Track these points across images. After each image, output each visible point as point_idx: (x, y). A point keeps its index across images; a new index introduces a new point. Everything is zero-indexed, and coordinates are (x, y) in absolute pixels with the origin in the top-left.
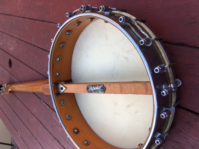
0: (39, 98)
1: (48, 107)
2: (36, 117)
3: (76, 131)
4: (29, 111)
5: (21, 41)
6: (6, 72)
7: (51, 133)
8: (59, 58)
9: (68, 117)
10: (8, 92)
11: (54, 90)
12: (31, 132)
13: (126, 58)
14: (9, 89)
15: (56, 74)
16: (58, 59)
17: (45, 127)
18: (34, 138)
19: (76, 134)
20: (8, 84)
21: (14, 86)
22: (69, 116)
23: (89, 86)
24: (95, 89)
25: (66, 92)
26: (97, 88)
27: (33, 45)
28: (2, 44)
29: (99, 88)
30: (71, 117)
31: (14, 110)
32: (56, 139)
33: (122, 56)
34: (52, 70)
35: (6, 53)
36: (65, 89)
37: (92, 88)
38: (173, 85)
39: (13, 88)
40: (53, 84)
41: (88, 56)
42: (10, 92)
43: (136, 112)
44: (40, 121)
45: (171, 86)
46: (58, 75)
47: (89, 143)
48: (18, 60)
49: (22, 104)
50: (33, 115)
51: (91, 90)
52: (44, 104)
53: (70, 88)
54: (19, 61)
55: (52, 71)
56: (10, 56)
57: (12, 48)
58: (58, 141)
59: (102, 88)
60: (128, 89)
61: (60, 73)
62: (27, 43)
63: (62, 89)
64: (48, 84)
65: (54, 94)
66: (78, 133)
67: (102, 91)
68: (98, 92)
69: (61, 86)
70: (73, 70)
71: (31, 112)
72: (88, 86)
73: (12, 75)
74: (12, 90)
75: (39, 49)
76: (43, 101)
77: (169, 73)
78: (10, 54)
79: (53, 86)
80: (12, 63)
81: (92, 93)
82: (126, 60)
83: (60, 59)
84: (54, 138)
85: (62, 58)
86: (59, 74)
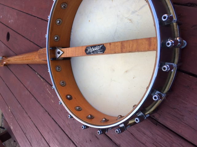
0: (34, 70)
1: (42, 79)
2: (29, 91)
3: (69, 97)
4: (22, 85)
5: (21, 12)
6: (3, 45)
7: (42, 106)
8: (59, 20)
9: (62, 84)
10: (3, 65)
11: (50, 54)
12: (22, 106)
13: (130, 20)
14: (5, 62)
15: (55, 38)
16: (58, 22)
17: (37, 100)
18: (25, 112)
19: (68, 100)
20: (3, 57)
21: (9, 59)
22: (63, 82)
23: (88, 48)
24: (94, 50)
25: (63, 56)
26: (96, 49)
27: (34, 16)
28: (2, 17)
29: (98, 49)
30: (66, 84)
31: (7, 84)
32: (47, 111)
33: (126, 18)
34: (51, 32)
35: (5, 26)
36: (62, 52)
37: (90, 49)
38: (179, 39)
39: (9, 61)
40: (50, 47)
41: (89, 21)
42: (5, 65)
43: (134, 78)
44: (32, 95)
45: (177, 39)
46: (56, 40)
47: (81, 109)
48: (17, 32)
49: (16, 78)
50: (25, 88)
51: (89, 52)
52: (39, 76)
53: (67, 52)
54: (17, 34)
55: (51, 34)
56: (8, 28)
57: (12, 21)
58: (48, 113)
59: (101, 48)
60: (129, 46)
61: (59, 37)
62: (27, 15)
63: (59, 53)
64: (45, 49)
65: (50, 59)
66: (71, 99)
67: (101, 51)
68: (97, 52)
69: (59, 50)
70: (72, 37)
71: (24, 86)
72: (86, 48)
73: (8, 49)
74: (7, 63)
75: (39, 19)
76: (38, 74)
77: (175, 30)
78: (8, 27)
79: (50, 49)
80: (10, 36)
81: (91, 54)
82: (130, 22)
83: (60, 22)
84: (45, 111)
85: (62, 21)
86: (57, 38)
